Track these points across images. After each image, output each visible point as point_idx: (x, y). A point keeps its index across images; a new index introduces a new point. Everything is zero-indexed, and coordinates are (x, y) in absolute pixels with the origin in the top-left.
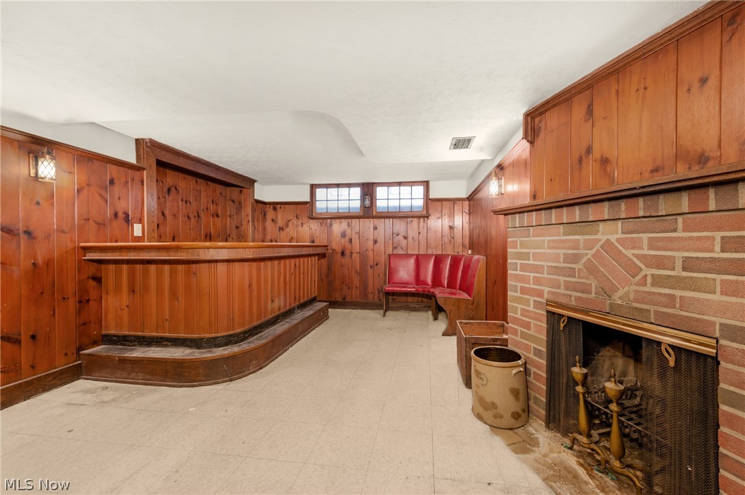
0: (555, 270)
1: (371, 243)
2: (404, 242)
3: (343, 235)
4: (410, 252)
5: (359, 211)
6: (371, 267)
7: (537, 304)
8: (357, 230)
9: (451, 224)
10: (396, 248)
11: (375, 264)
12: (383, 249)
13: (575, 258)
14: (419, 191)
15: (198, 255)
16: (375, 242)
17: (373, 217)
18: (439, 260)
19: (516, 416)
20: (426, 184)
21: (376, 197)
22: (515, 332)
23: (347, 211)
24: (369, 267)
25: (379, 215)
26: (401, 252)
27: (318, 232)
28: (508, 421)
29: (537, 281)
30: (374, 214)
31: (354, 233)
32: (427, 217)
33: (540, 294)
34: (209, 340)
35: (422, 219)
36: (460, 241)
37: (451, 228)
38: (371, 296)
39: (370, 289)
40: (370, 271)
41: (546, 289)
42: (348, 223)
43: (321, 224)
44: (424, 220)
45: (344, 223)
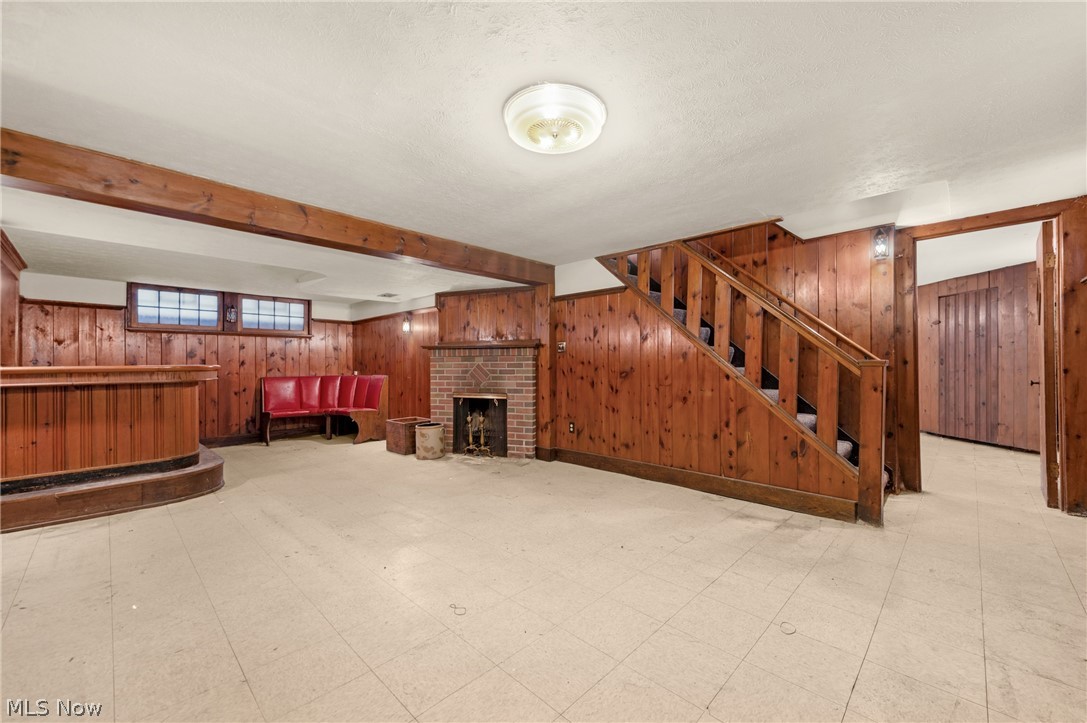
0: (457, 378)
1: (236, 365)
2: (282, 362)
3: (191, 355)
4: (289, 374)
5: (215, 324)
6: (236, 394)
7: (448, 396)
8: (215, 349)
9: (335, 345)
10: (270, 370)
11: (242, 389)
12: (253, 371)
13: (466, 372)
14: (298, 309)
15: (180, 377)
16: (243, 363)
17: (239, 335)
18: (325, 382)
19: (442, 451)
20: (308, 304)
21: (241, 310)
22: (435, 413)
23: (196, 324)
24: (233, 394)
25: (245, 332)
26: (278, 374)
27: (143, 352)
28: (439, 454)
29: (448, 384)
30: (239, 330)
31: (208, 353)
32: (310, 338)
33: (450, 390)
34: (153, 465)
35: (303, 340)
36: (344, 363)
37: (335, 349)
38: (235, 429)
39: (234, 420)
40: (234, 399)
41: (453, 387)
42: (200, 339)
43: (150, 339)
44: (306, 341)
45: (192, 340)
